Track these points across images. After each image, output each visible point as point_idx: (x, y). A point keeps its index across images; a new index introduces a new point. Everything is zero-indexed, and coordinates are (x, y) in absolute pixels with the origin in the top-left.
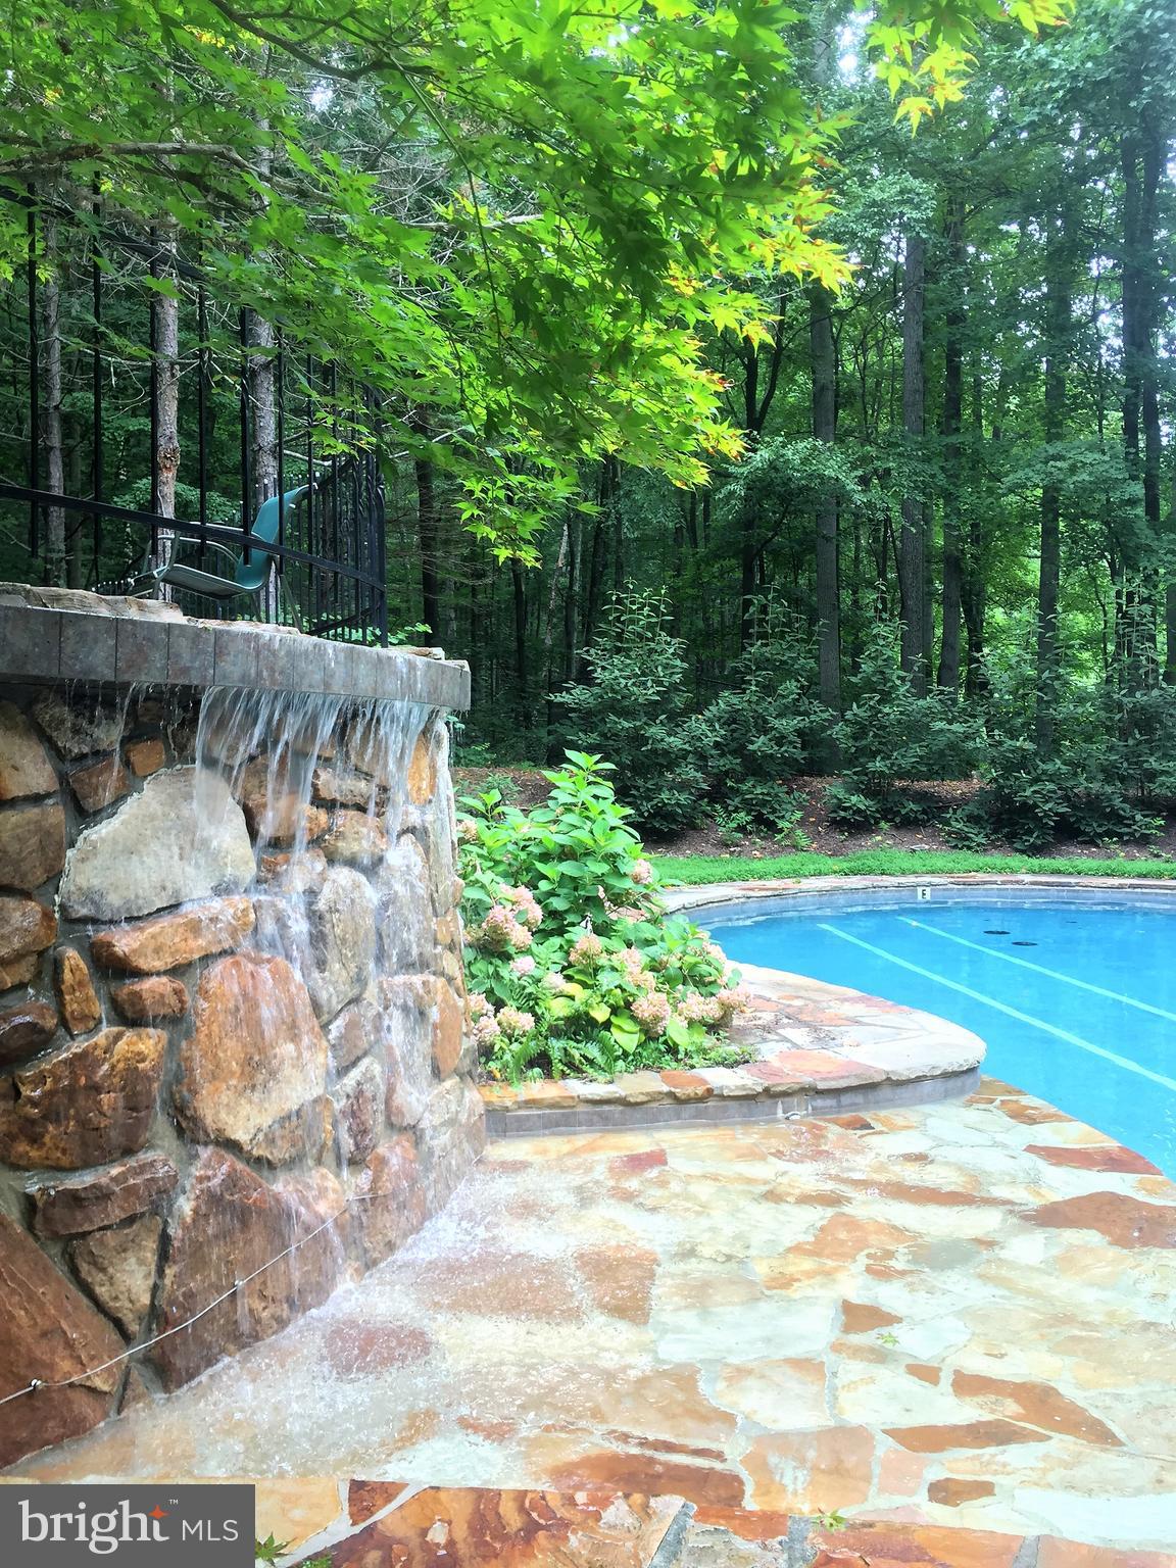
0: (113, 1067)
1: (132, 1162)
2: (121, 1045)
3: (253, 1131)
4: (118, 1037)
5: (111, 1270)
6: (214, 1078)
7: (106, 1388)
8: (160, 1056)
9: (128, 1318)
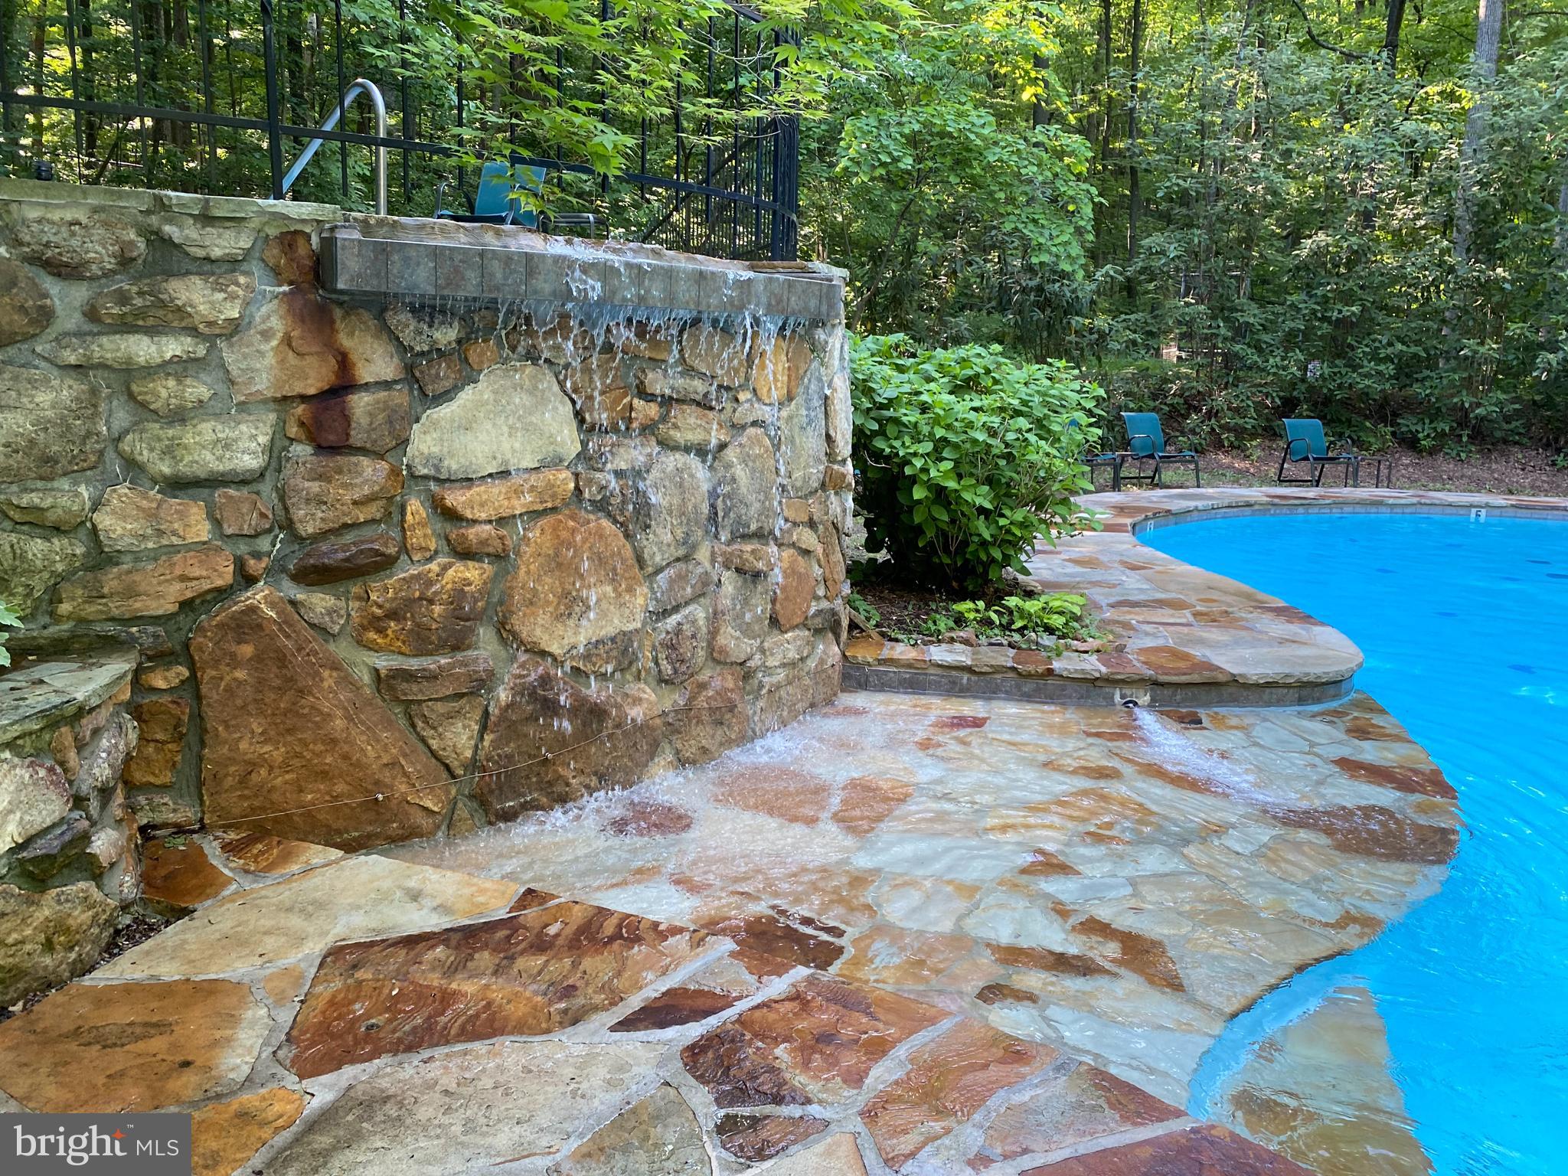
0: (443, 587)
1: (459, 656)
2: (451, 572)
3: (567, 648)
4: (450, 565)
5: (440, 730)
6: (531, 603)
7: (436, 809)
8: (485, 583)
9: (455, 764)
